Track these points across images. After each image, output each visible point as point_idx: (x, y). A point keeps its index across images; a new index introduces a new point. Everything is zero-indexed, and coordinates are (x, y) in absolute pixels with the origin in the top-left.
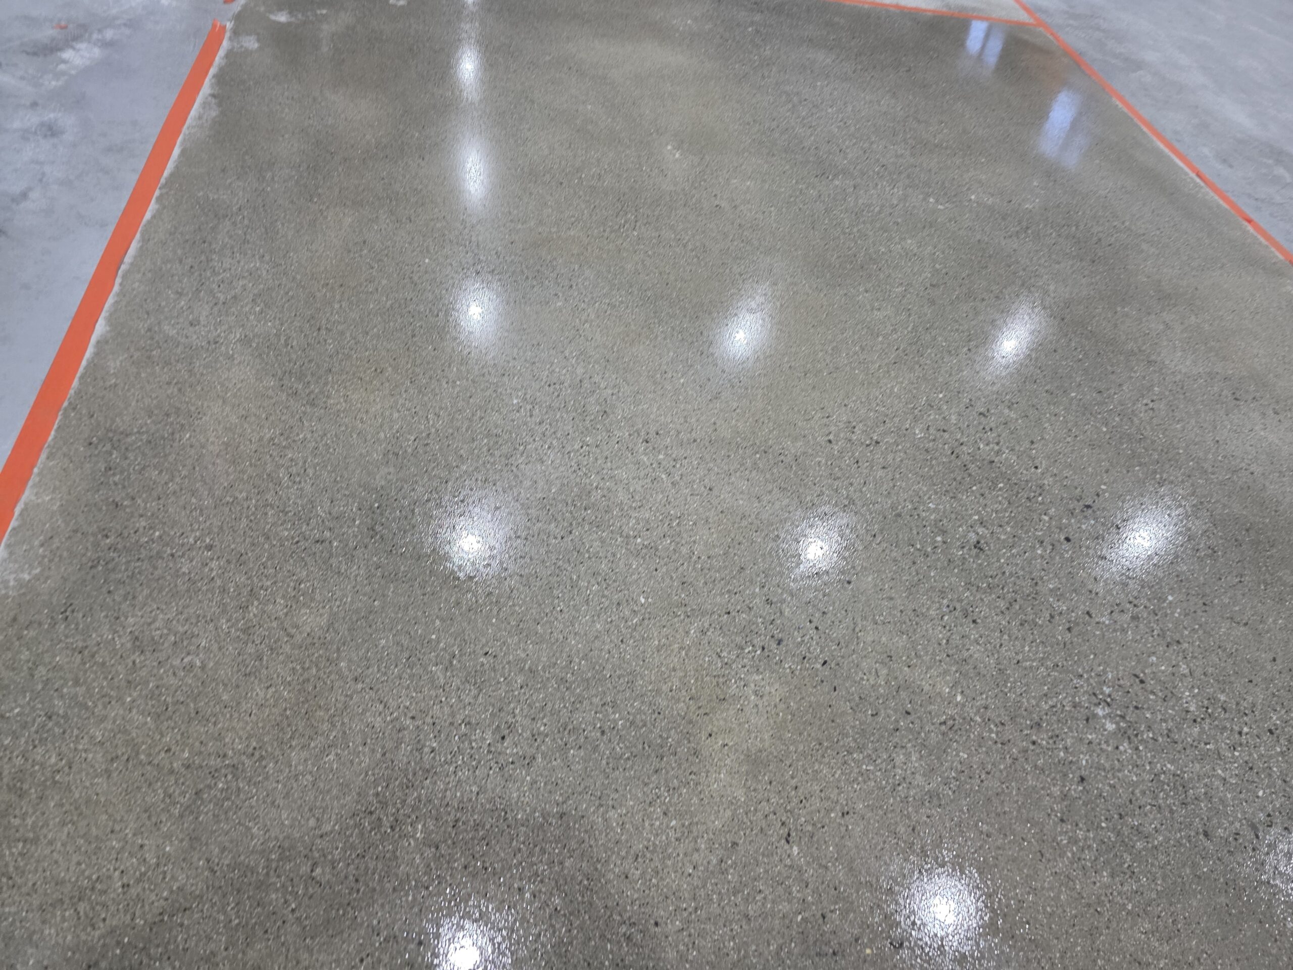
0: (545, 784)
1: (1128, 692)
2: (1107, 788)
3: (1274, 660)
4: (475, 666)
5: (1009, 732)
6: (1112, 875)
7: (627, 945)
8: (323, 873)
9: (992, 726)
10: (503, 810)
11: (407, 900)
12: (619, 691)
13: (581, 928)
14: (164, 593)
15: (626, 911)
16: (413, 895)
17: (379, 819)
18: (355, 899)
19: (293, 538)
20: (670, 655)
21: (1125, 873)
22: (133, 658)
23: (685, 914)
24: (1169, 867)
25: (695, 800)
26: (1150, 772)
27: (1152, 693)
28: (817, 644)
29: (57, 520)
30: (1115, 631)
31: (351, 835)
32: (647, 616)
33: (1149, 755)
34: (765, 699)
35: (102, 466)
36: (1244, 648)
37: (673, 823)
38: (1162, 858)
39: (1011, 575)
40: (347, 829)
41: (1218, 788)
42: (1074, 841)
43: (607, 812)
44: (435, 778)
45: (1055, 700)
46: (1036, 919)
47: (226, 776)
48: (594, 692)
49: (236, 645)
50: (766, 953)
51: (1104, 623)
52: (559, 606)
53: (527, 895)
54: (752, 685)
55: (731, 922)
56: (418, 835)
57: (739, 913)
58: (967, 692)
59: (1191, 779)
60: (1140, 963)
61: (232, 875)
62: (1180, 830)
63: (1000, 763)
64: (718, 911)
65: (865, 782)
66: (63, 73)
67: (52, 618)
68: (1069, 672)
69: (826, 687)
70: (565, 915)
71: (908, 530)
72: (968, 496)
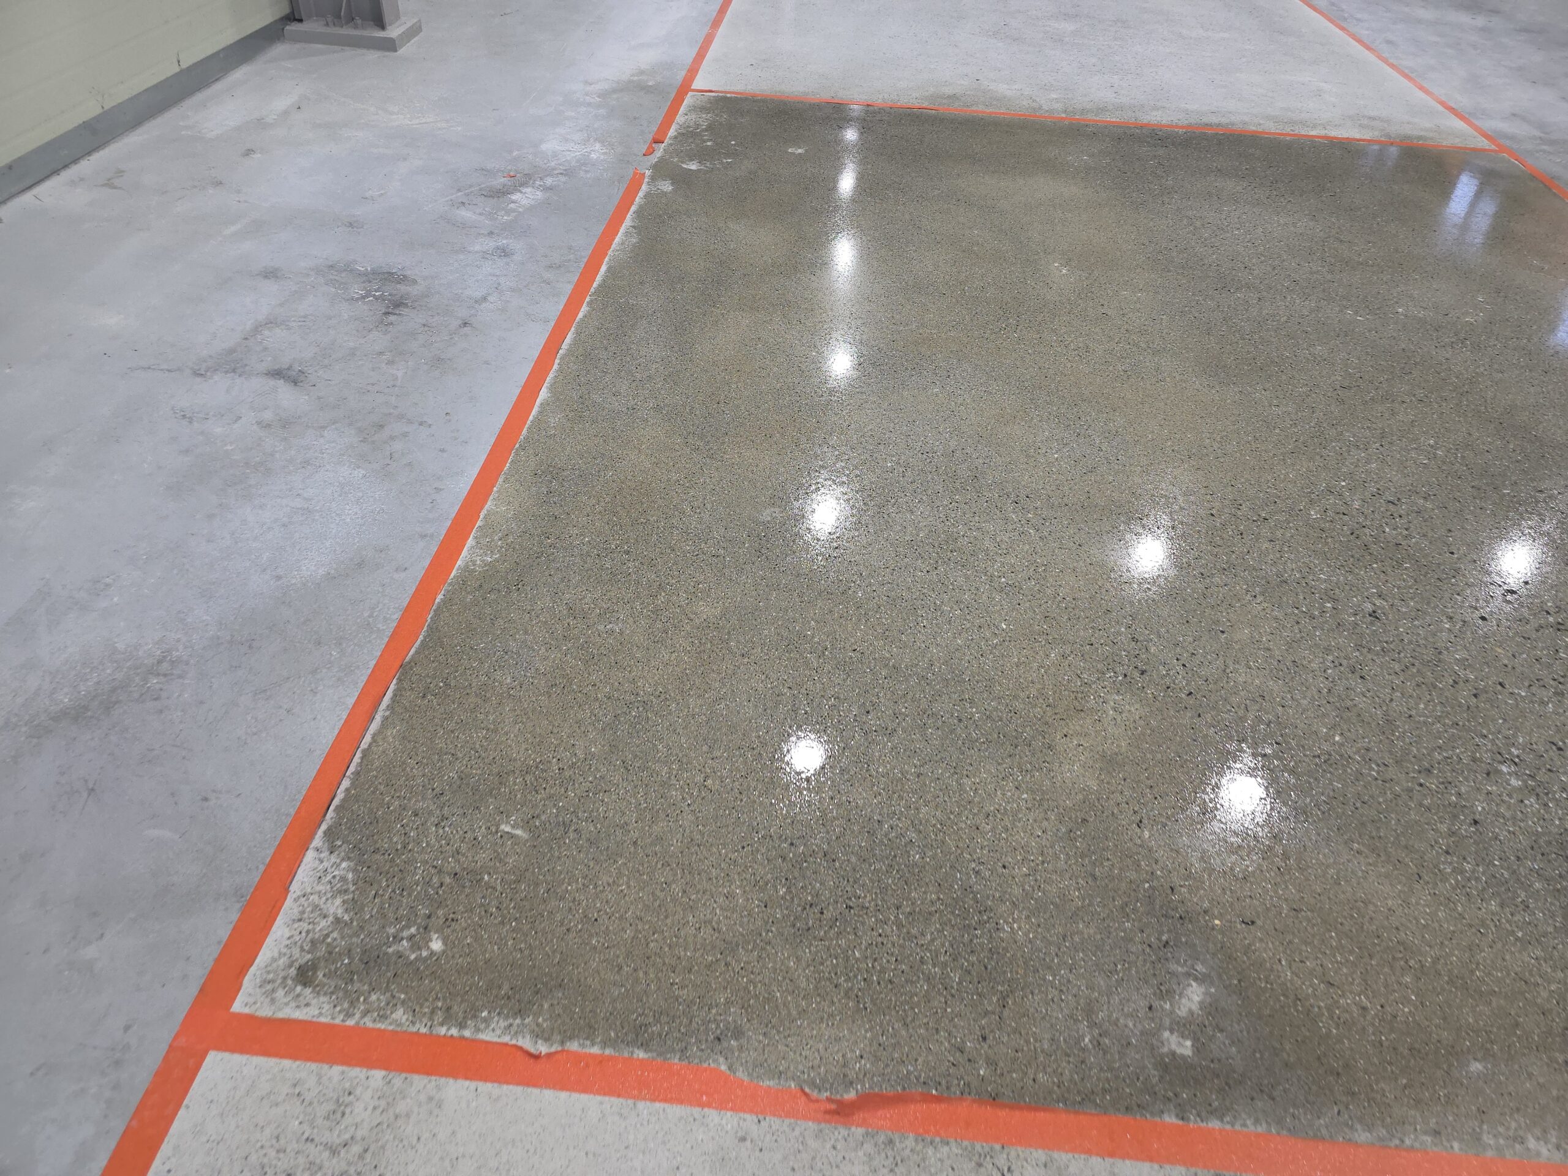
0: (905, 750)
1: (1542, 756)
2: (1505, 833)
4: (844, 658)
5: (1392, 772)
6: (1502, 905)
7: (976, 877)
8: (714, 784)
9: (1373, 766)
10: (866, 763)
12: (977, 692)
13: (933, 858)
14: (592, 580)
15: (976, 852)
18: (738, 805)
19: (693, 552)
21: (1517, 906)
23: (1032, 864)
25: (1048, 783)
28: (1184, 678)
29: (511, 524)
30: (1532, 702)
32: (1008, 639)
33: (1560, 812)
34: (1124, 715)
37: (1025, 796)
39: (1410, 642)
42: (1459, 871)
43: (961, 779)
45: (1450, 752)
46: (1407, 927)
48: (953, 689)
49: (647, 621)
51: (1519, 694)
54: (1112, 703)
55: (1077, 878)
57: (1085, 872)
58: (1347, 734)
60: (1526, 982)
63: (1379, 797)
64: (1065, 867)
66: (514, 211)
67: (508, 588)
68: (1471, 731)
69: (1189, 713)
70: (919, 847)
71: (1294, 594)
72: (1366, 572)
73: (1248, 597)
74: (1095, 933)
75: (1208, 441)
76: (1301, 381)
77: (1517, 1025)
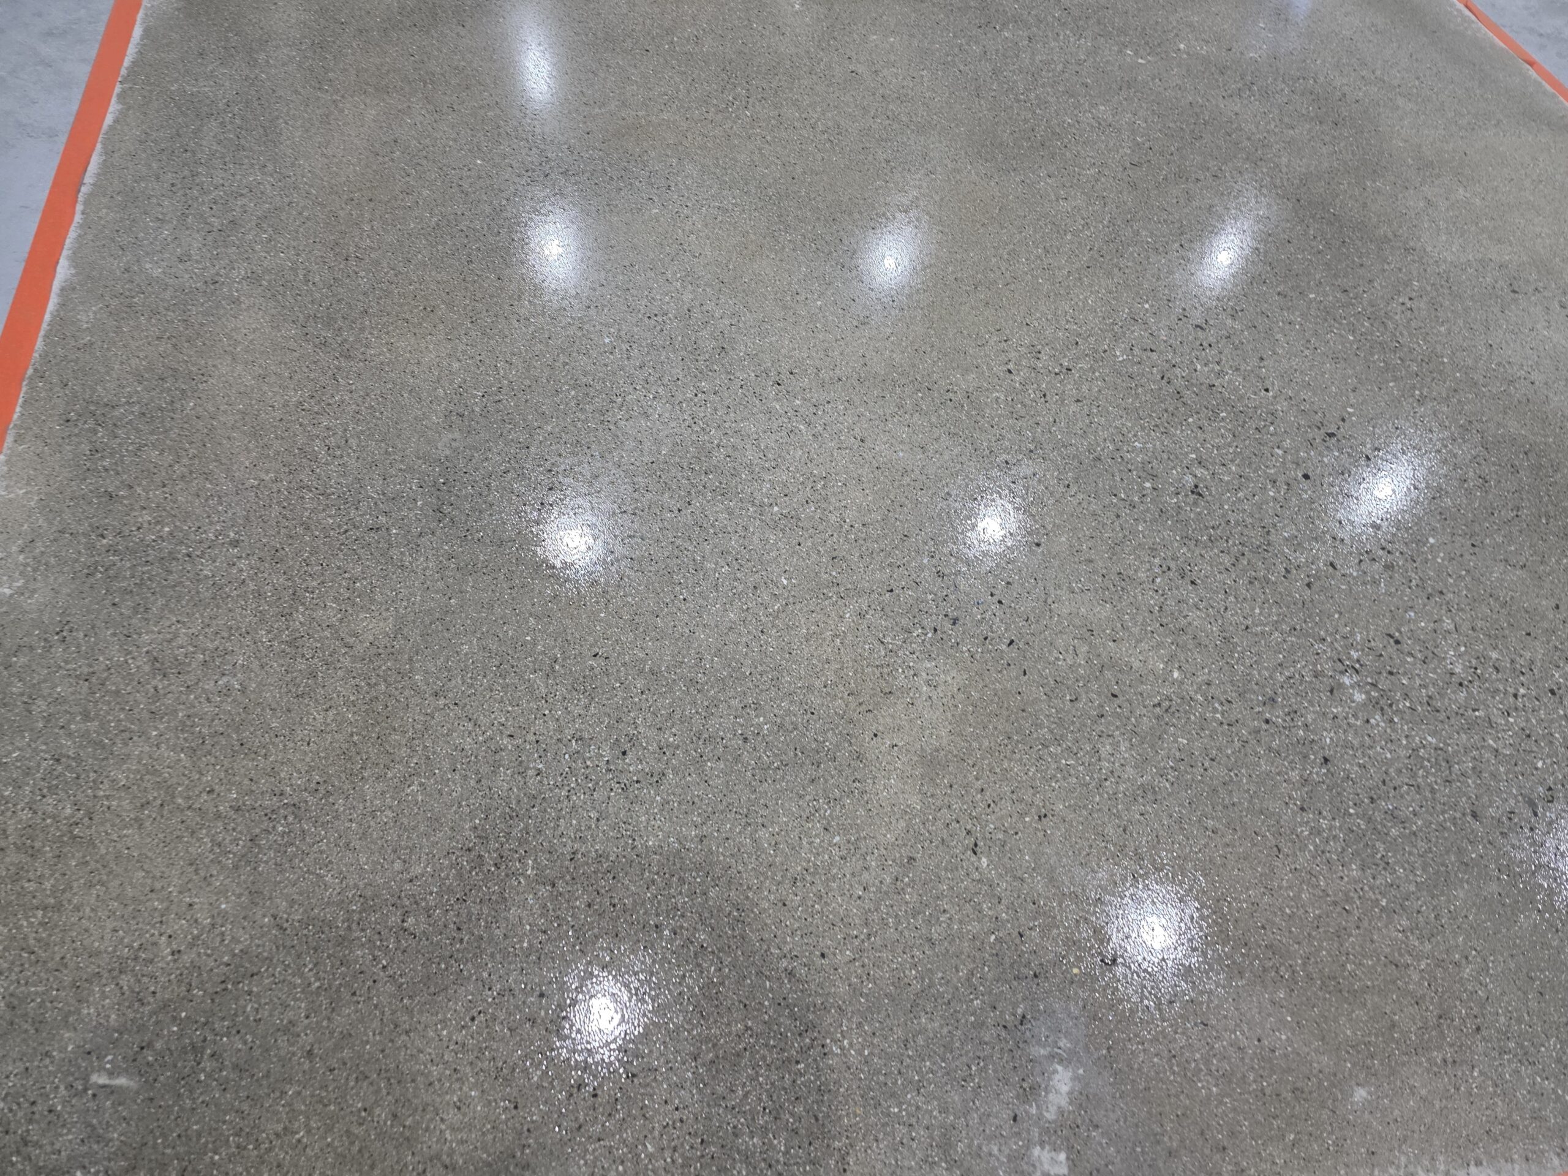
0: (679, 803)
1: (1381, 655)
2: (1356, 768)
3: (1557, 607)
4: (583, 671)
5: (1238, 710)
6: (1363, 869)
7: (789, 981)
8: (417, 923)
9: (1217, 705)
10: (630, 837)
11: (522, 948)
12: (762, 691)
13: (733, 966)
14: (184, 603)
15: (785, 943)
16: (529, 942)
17: (480, 856)
18: (458, 950)
20: (821, 645)
21: (1377, 865)
22: (154, 682)
23: (856, 942)
24: (1430, 855)
25: (861, 812)
26: (1406, 747)
27: (1411, 654)
28: (1001, 620)
29: (37, 519)
30: (1364, 583)
31: (447, 878)
32: (791, 600)
33: (1406, 727)
34: (939, 690)
35: (86, 448)
36: (1521, 595)
37: (837, 838)
38: (1422, 845)
39: (1237, 523)
40: (442, 870)
41: (1488, 761)
42: (1316, 831)
43: (756, 831)
44: (544, 805)
45: (1292, 669)
46: (1274, 923)
47: (285, 817)
48: (732, 693)
49: (281, 662)
50: (955, 980)
51: (1351, 574)
52: (682, 594)
53: (667, 932)
54: (924, 674)
55: (911, 948)
56: (529, 872)
57: (920, 937)
58: (1185, 666)
59: (1456, 752)
60: (1397, 966)
61: (305, 932)
62: (1443, 812)
63: (1227, 747)
64: (896, 936)
65: (1064, 778)
67: (45, 640)
68: (1309, 636)
69: (1014, 672)
70: (713, 952)
71: (1109, 476)
72: (1182, 431)
73: (1062, 489)
74: (941, 1026)
75: (994, 260)
76: (1088, 159)
77: (1393, 1025)
